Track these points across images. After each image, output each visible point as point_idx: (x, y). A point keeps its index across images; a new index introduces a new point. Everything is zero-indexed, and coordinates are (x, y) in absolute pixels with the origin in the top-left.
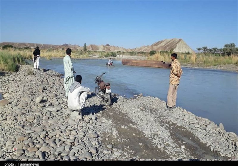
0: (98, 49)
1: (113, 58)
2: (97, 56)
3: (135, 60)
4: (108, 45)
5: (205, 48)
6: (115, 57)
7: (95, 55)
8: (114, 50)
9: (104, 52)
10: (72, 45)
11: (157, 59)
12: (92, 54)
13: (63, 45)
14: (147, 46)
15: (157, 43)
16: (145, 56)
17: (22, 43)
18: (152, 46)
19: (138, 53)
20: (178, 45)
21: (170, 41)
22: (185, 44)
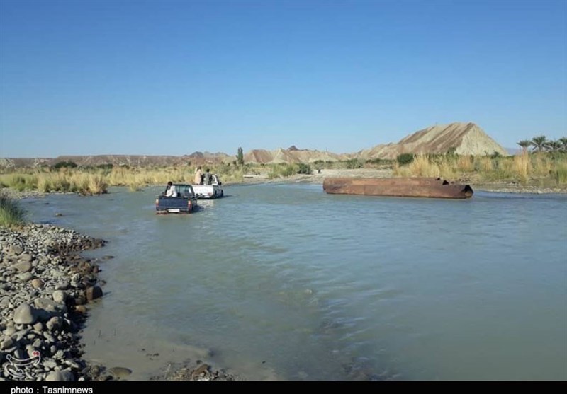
0: (271, 159)
1: (303, 178)
2: (264, 176)
3: (359, 179)
4: (294, 148)
5: (539, 141)
6: (309, 174)
7: (259, 174)
8: (308, 158)
9: (283, 164)
10: (212, 154)
11: (421, 174)
12: (253, 171)
13: (192, 156)
14: (388, 145)
15: (414, 135)
16: (385, 168)
17: (99, 156)
18: (401, 143)
19: (367, 162)
20: (464, 138)
21: (445, 130)
22: (482, 134)
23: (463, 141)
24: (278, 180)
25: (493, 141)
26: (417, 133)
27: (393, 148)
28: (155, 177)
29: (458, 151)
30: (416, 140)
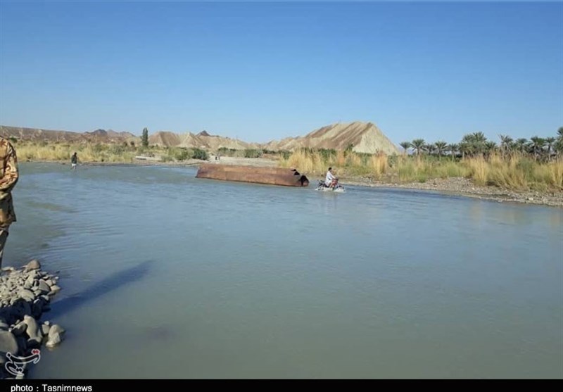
0: (179, 143)
1: (198, 163)
4: (205, 134)
8: (218, 145)
10: (117, 133)
13: (93, 134)
14: (297, 138)
15: (319, 131)
18: (308, 137)
20: (364, 136)
21: (347, 128)
22: (379, 134)
23: (363, 139)
24: (171, 162)
25: (389, 141)
26: (322, 129)
27: (299, 142)
28: (38, 152)
29: (357, 149)
30: (321, 135)
